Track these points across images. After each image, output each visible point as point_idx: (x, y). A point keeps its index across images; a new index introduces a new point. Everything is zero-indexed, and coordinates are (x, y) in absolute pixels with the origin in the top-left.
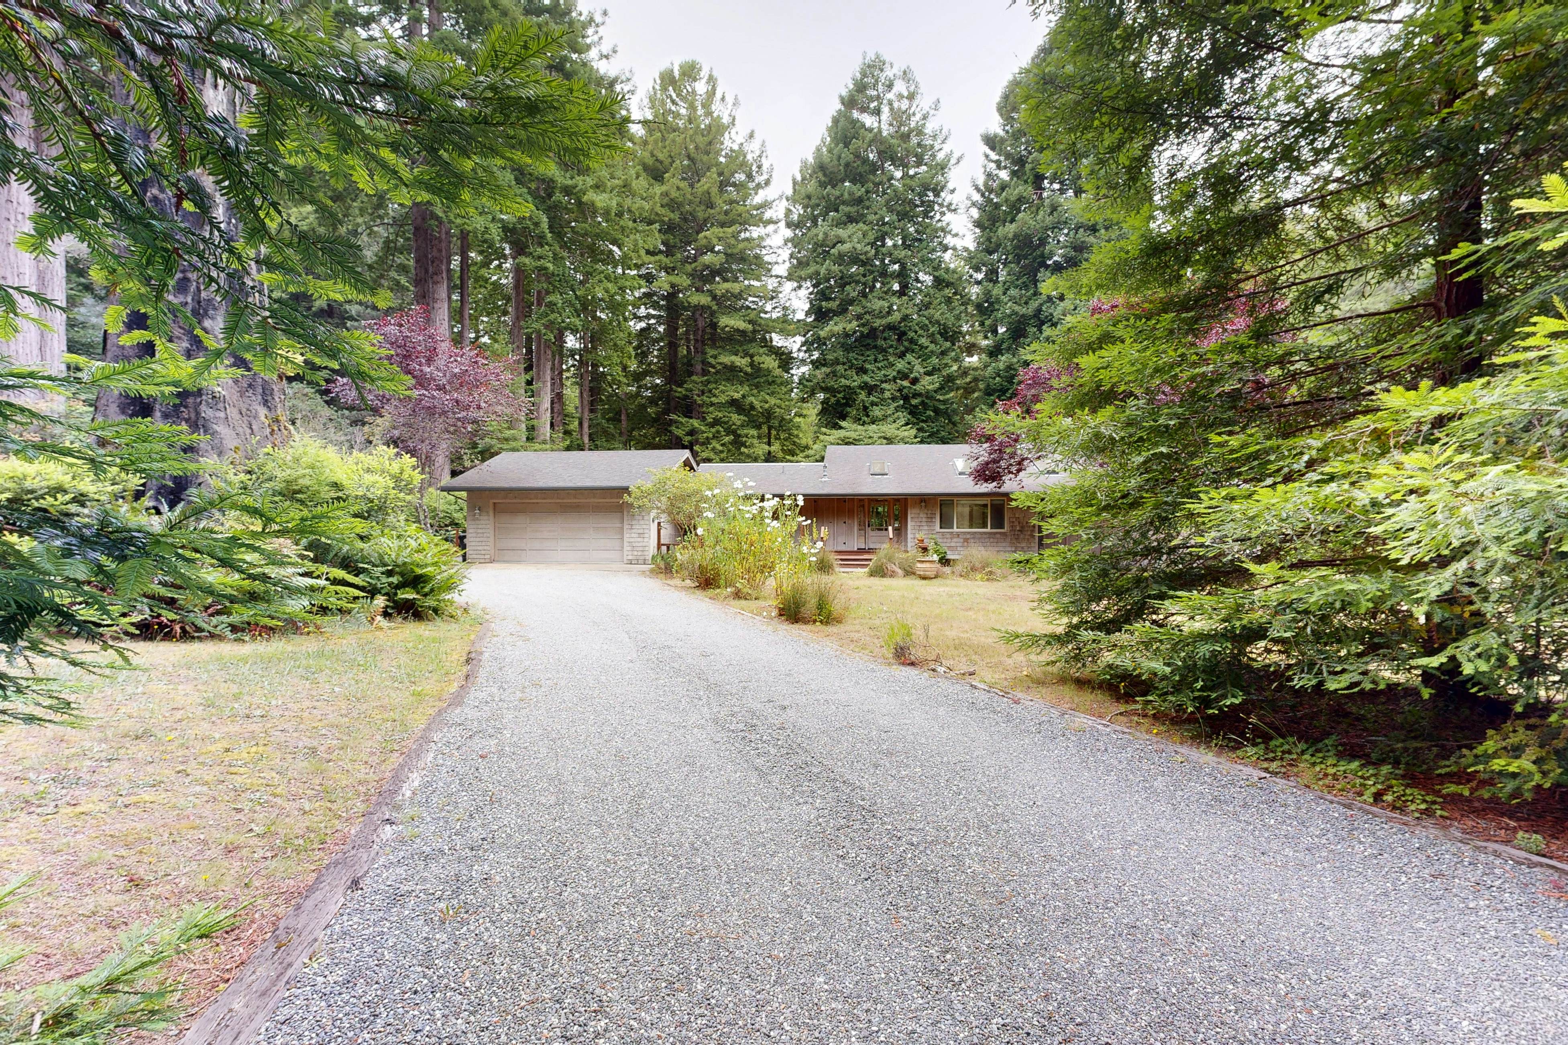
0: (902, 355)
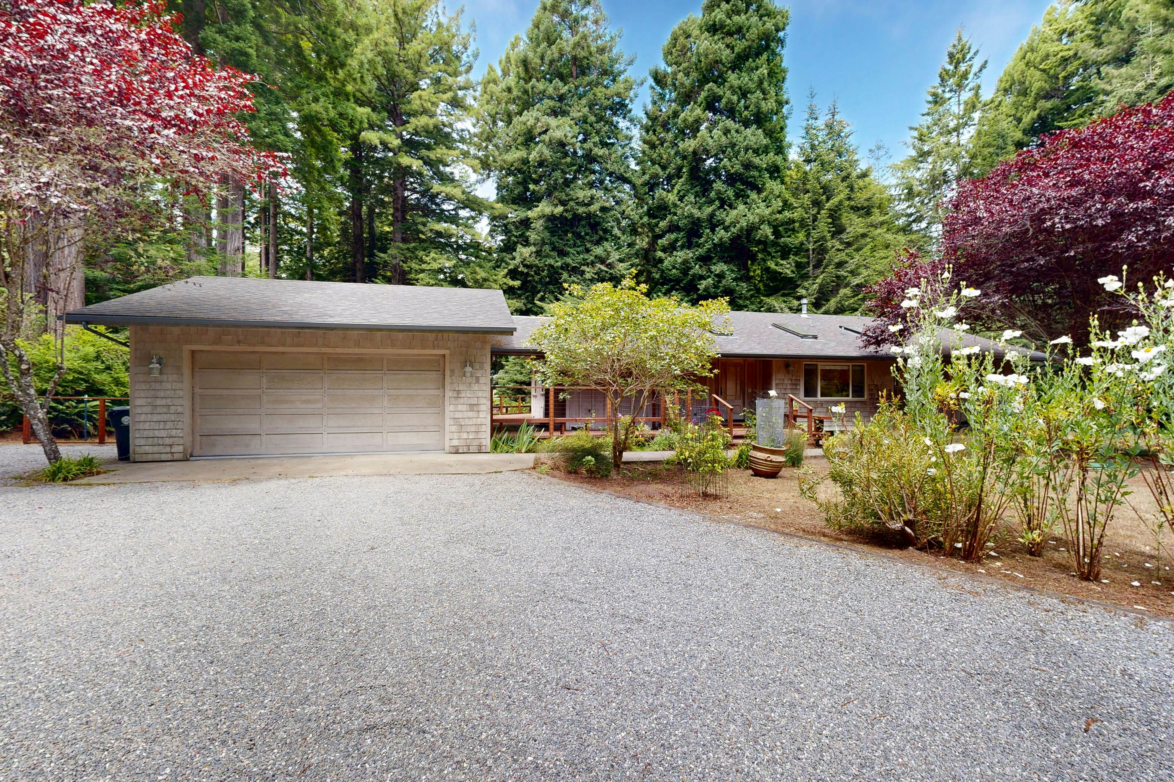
0: (598, 243)
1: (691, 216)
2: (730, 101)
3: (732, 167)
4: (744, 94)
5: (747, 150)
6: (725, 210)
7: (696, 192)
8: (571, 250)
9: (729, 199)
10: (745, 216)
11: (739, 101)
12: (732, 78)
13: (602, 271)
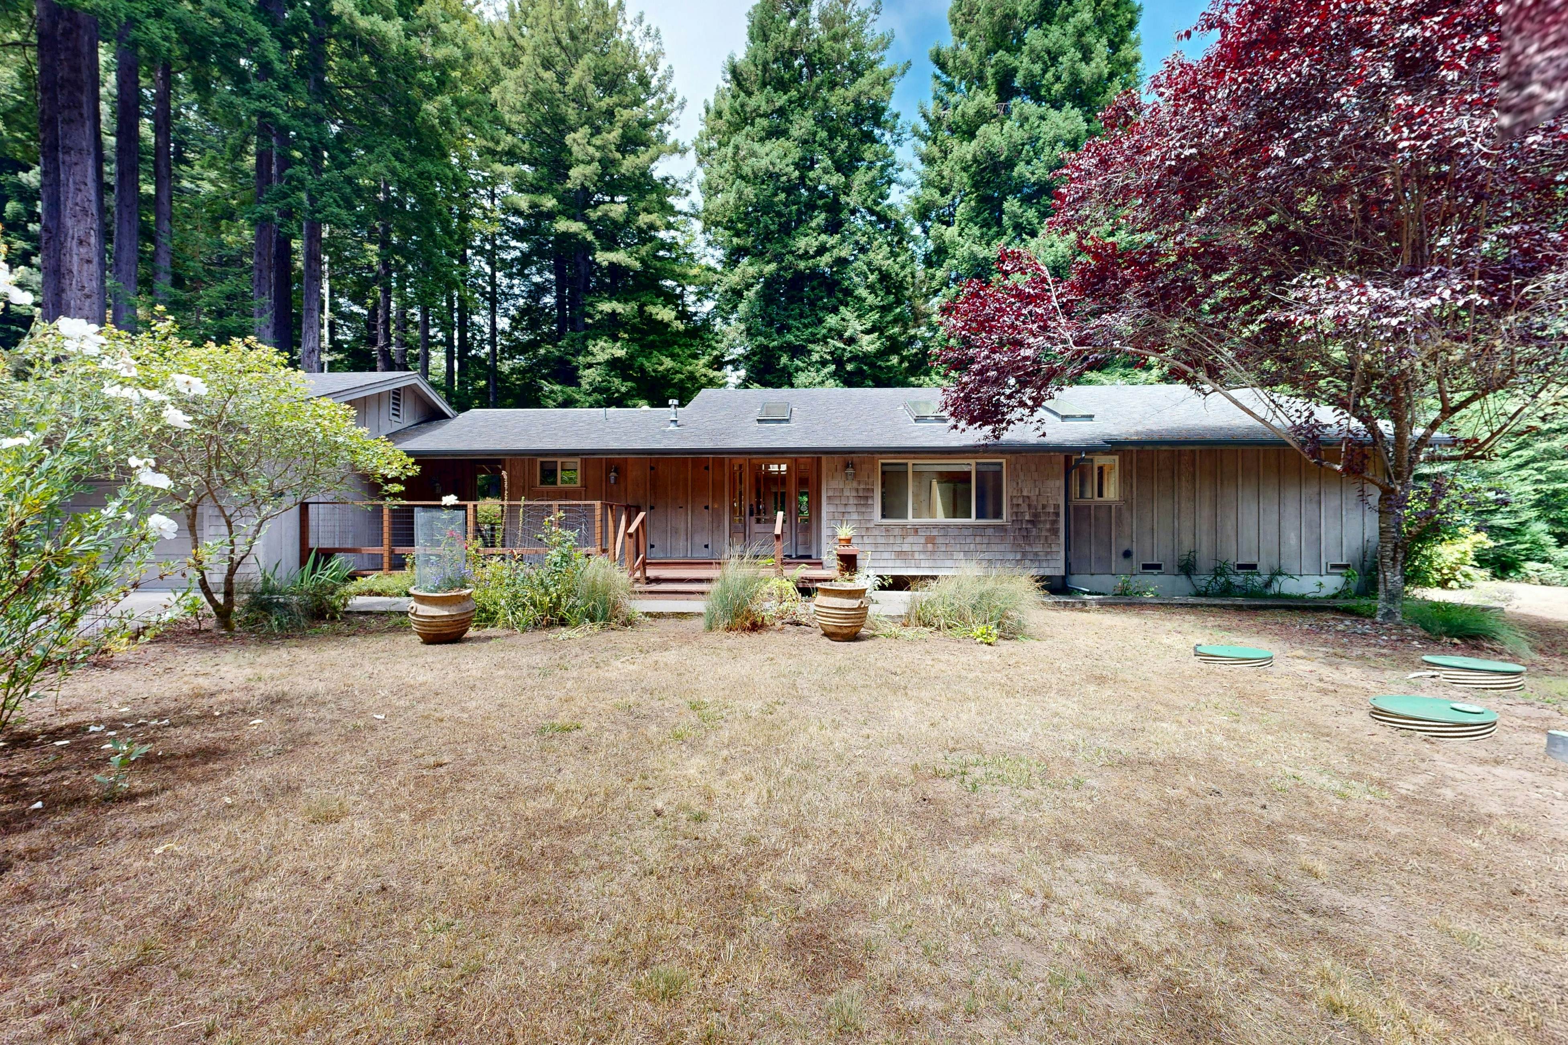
1: (973, 256)
2: (1030, 75)
3: (1033, 173)
4: (1053, 57)
5: (1053, 143)
6: (1023, 240)
7: (985, 220)
8: (794, 323)
9: (1030, 224)
10: (1052, 246)
11: (1045, 71)
12: (1033, 37)
13: (837, 349)
